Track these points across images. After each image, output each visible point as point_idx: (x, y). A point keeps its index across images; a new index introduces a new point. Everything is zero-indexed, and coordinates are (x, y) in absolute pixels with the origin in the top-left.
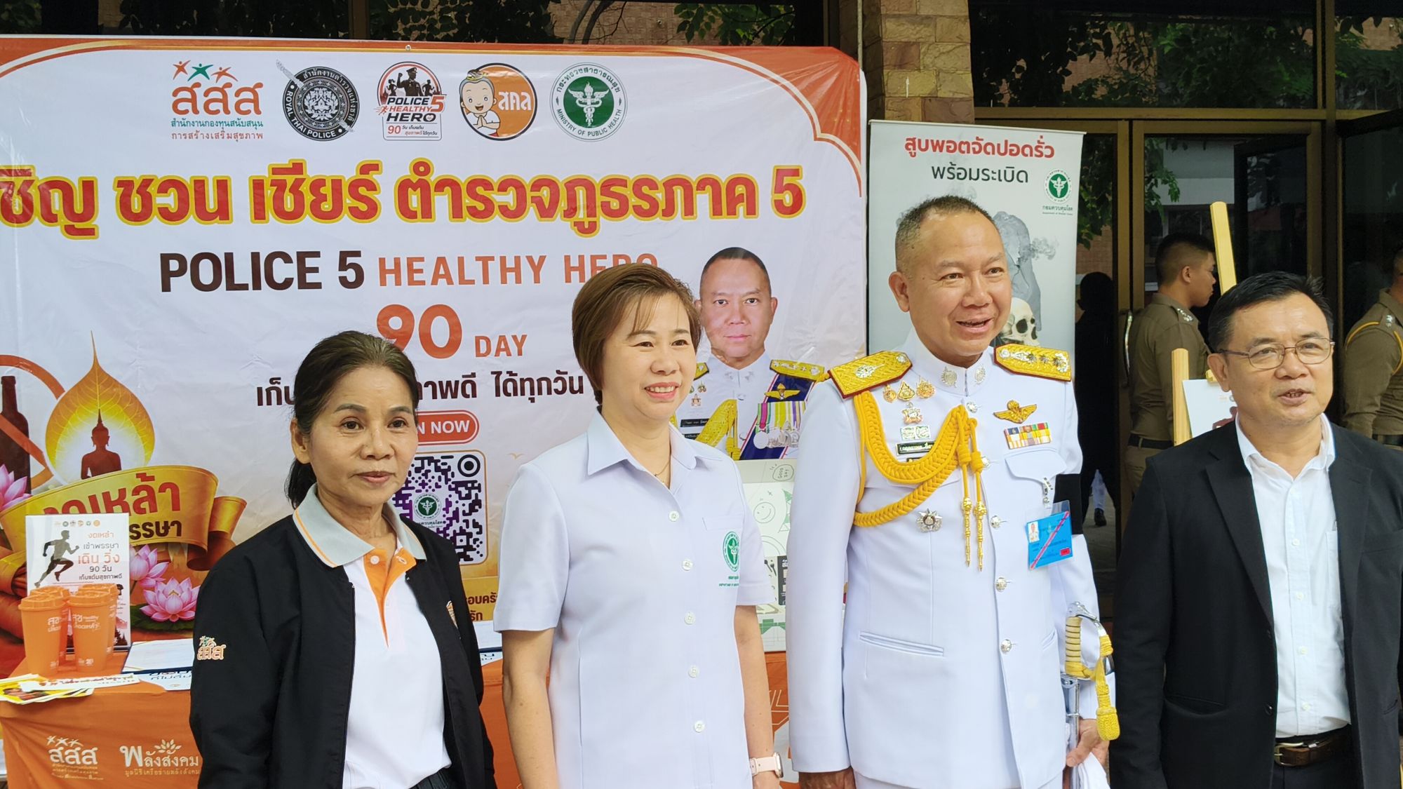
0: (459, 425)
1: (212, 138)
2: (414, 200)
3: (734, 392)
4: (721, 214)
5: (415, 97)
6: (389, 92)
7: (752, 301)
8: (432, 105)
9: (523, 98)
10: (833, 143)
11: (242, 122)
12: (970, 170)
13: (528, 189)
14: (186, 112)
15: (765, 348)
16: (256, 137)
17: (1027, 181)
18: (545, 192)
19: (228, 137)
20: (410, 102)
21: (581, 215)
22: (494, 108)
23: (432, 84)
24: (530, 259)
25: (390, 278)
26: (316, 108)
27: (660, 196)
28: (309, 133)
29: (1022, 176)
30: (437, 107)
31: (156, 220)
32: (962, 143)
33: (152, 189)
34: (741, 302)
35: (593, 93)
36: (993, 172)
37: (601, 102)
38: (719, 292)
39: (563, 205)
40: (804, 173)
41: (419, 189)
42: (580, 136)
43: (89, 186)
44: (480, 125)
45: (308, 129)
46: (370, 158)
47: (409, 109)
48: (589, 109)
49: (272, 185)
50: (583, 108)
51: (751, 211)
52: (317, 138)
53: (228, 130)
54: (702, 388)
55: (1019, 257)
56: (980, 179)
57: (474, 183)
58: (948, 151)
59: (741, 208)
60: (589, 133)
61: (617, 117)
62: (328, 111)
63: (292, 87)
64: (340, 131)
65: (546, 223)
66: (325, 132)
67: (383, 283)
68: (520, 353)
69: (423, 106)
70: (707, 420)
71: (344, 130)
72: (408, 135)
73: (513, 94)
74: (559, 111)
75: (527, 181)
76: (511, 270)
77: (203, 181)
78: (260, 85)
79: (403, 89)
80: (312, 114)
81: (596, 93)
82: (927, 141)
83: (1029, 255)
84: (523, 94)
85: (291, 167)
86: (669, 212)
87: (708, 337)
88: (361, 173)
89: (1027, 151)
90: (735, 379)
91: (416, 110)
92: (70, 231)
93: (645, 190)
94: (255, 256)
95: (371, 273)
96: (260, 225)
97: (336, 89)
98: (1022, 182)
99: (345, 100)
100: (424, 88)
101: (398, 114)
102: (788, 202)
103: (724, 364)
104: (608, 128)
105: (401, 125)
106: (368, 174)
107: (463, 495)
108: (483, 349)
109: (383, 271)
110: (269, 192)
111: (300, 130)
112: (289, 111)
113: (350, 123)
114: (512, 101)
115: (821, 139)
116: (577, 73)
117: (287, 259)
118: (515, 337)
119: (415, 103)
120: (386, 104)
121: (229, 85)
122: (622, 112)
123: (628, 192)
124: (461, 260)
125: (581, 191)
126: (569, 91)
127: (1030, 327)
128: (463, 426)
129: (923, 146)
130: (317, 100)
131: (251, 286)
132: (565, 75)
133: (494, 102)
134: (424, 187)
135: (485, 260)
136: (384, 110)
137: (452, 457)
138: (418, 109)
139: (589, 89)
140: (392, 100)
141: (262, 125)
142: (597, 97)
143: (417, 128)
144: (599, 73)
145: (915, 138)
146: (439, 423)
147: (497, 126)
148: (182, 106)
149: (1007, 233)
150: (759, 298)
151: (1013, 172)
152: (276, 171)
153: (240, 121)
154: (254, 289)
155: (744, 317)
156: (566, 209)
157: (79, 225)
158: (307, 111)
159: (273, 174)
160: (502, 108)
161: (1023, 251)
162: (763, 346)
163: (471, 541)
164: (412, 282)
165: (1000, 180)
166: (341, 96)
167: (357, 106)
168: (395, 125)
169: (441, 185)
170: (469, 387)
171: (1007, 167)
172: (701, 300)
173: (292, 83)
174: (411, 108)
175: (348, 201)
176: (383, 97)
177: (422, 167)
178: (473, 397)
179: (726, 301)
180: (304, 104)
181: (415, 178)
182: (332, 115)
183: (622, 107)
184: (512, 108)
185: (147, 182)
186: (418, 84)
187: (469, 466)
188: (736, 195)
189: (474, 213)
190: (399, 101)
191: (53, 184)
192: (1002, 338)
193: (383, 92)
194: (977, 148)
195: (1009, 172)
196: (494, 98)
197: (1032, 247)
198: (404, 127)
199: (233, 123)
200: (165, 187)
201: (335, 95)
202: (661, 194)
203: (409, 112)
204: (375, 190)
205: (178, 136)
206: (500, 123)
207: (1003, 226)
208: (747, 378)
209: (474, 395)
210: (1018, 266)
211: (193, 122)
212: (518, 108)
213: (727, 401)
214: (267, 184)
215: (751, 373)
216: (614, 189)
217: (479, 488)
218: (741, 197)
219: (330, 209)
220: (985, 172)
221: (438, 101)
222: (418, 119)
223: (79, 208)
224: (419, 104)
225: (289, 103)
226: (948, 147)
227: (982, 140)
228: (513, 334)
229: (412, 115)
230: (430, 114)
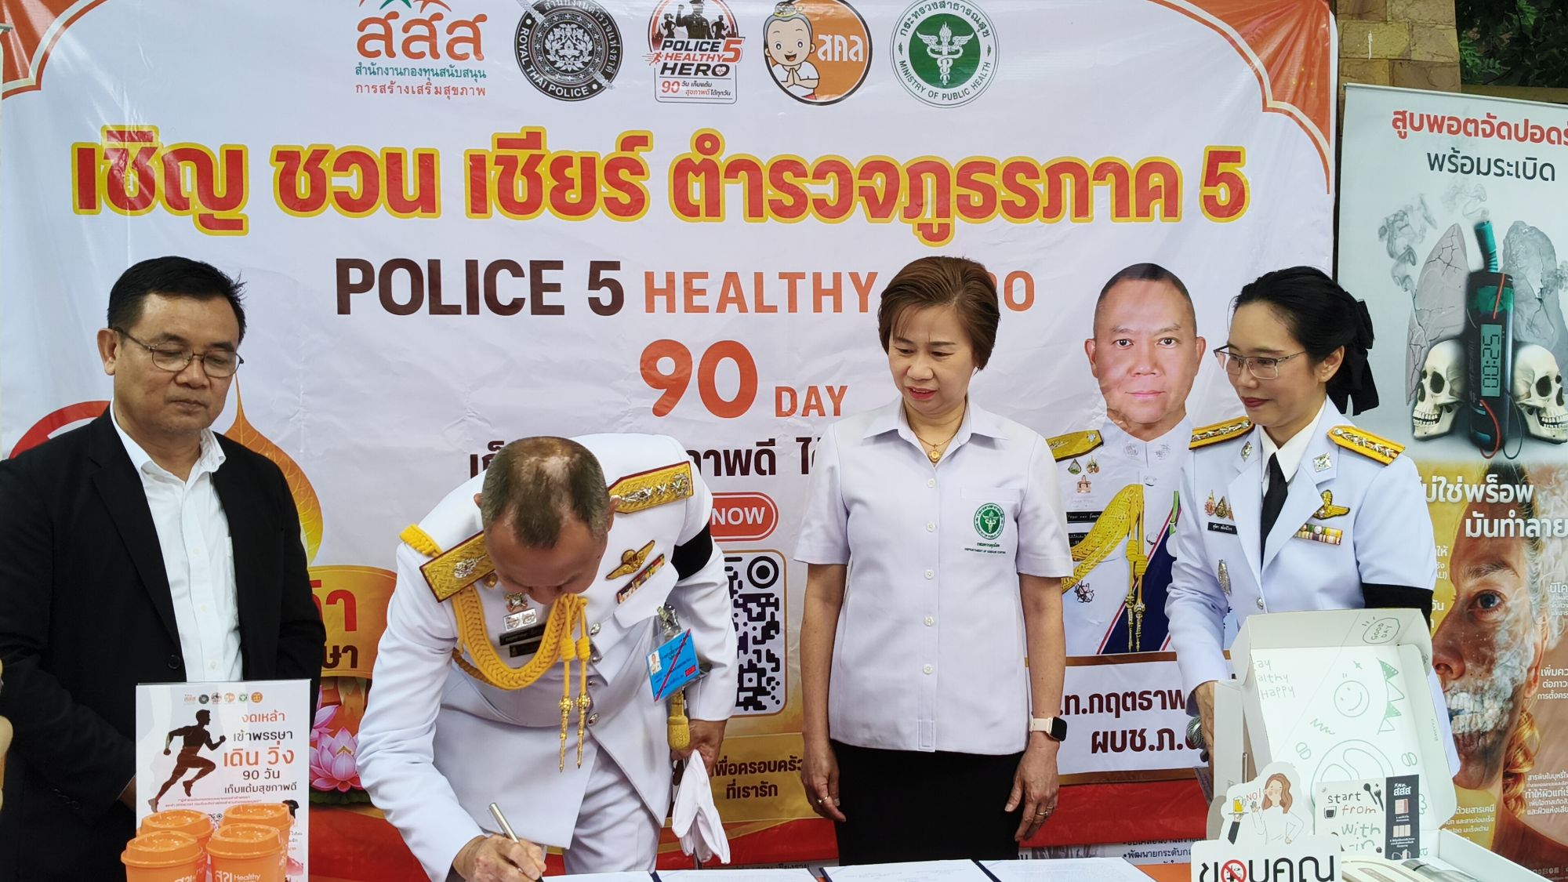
0: (750, 513)
1: (414, 92)
2: (696, 190)
3: (1139, 473)
4: (1128, 216)
5: (701, 41)
6: (665, 32)
7: (1168, 341)
8: (725, 53)
9: (852, 44)
10: (1290, 114)
11: (456, 71)
12: (1479, 159)
13: (855, 175)
14: (377, 54)
15: (1187, 411)
16: (476, 92)
17: (1553, 179)
18: (879, 179)
19: (436, 93)
20: (693, 48)
21: (929, 214)
22: (811, 58)
23: (726, 22)
24: (855, 277)
25: (660, 301)
26: (562, 53)
27: (1041, 187)
28: (550, 88)
29: (1547, 172)
30: (731, 55)
31: (330, 210)
32: (1468, 121)
33: (327, 165)
34: (1151, 343)
35: (952, 37)
36: (1509, 165)
37: (961, 51)
38: (1122, 327)
39: (903, 198)
40: (1247, 157)
41: (703, 173)
42: (932, 99)
43: (235, 159)
44: (791, 82)
45: (549, 83)
46: (636, 127)
47: (691, 59)
48: (945, 62)
49: (497, 163)
50: (936, 59)
51: (1171, 211)
52: (563, 96)
53: (437, 81)
54: (1094, 467)
55: (1542, 287)
56: (1492, 173)
57: (781, 166)
58: (1450, 131)
59: (1157, 207)
60: (944, 96)
61: (984, 72)
62: (578, 57)
63: (529, 22)
64: (595, 87)
65: (881, 226)
66: (574, 89)
67: (650, 307)
68: (837, 412)
69: (712, 54)
70: (1099, 513)
71: (600, 87)
72: (690, 96)
73: (838, 38)
74: (903, 63)
75: (855, 163)
76: (827, 292)
77: (399, 155)
78: (482, 18)
79: (685, 27)
80: (555, 62)
81: (955, 38)
82: (1421, 116)
83: (1555, 284)
84: (852, 38)
85: (525, 137)
86: (1053, 210)
87: (1103, 394)
88: (623, 149)
89: (1554, 136)
90: (1141, 456)
91: (701, 60)
92: (207, 222)
93: (1021, 178)
94: (471, 266)
95: (634, 293)
96: (478, 221)
97: (590, 26)
98: (1547, 179)
99: (603, 42)
100: (715, 28)
101: (676, 65)
102: (1223, 199)
103: (1126, 433)
104: (970, 89)
105: (681, 81)
106: (633, 150)
107: (754, 615)
108: (786, 405)
109: (651, 292)
110: (493, 173)
111: (538, 84)
112: (523, 56)
113: (609, 76)
114: (838, 48)
115: (1274, 110)
116: (930, 9)
117: (516, 270)
118: (830, 389)
119: (701, 50)
120: (660, 50)
121: (438, 17)
122: (992, 66)
123: (996, 181)
124: (759, 278)
125: (929, 180)
126: (918, 33)
127: (1555, 387)
128: (756, 515)
129: (1417, 124)
130: (563, 41)
131: (464, 309)
132: (913, 12)
133: (811, 48)
134: (709, 171)
135: (792, 278)
136: (656, 58)
137: (739, 559)
138: (705, 58)
139: (945, 32)
140: (668, 44)
141: (484, 76)
142: (956, 43)
143: (702, 85)
144: (961, 9)
145: (1405, 112)
146: (723, 510)
147: (815, 84)
148: (371, 46)
149: (1526, 252)
150: (1177, 338)
151: (1535, 164)
152: (503, 143)
153: (454, 69)
154: (468, 313)
155: (1155, 365)
156: (907, 205)
157: (219, 215)
158: (548, 56)
159: (499, 147)
160: (823, 58)
161: (1546, 279)
162: (1183, 407)
163: (764, 680)
164: (690, 308)
165: (1518, 176)
166: (596, 37)
167: (619, 52)
168: (672, 81)
169: (735, 168)
170: (765, 460)
171: (1527, 158)
172: (1095, 339)
173: (529, 16)
174: (695, 55)
175: (604, 189)
176: (656, 39)
177: (708, 142)
178: (770, 474)
179: (1130, 341)
180: (544, 47)
181: (698, 158)
182: (583, 62)
183: (991, 59)
184: (837, 59)
185: (319, 155)
186: (706, 21)
187: (763, 572)
188: (1150, 187)
189: (780, 210)
190: (679, 46)
191: (183, 154)
192: (1518, 403)
193: (657, 32)
194: (1488, 130)
195: (1530, 164)
196: (811, 43)
197: (1559, 272)
198: (685, 84)
199: (443, 72)
200: (345, 161)
201: (589, 35)
202: (1042, 185)
203: (691, 62)
204: (641, 173)
205: (365, 89)
206: (818, 79)
207: (1521, 242)
208: (1159, 453)
209: (772, 471)
210: (1540, 300)
211: (387, 69)
212: (845, 59)
213: (1129, 486)
214: (490, 163)
215: (1165, 447)
216: (977, 177)
217: (776, 605)
218: (1156, 193)
219: (578, 200)
220: (1499, 164)
221: (732, 46)
222: (705, 72)
223: (220, 189)
224: (707, 50)
225: (523, 44)
226: (1450, 126)
227: (1495, 118)
228: (829, 385)
229: (696, 66)
230: (721, 66)
